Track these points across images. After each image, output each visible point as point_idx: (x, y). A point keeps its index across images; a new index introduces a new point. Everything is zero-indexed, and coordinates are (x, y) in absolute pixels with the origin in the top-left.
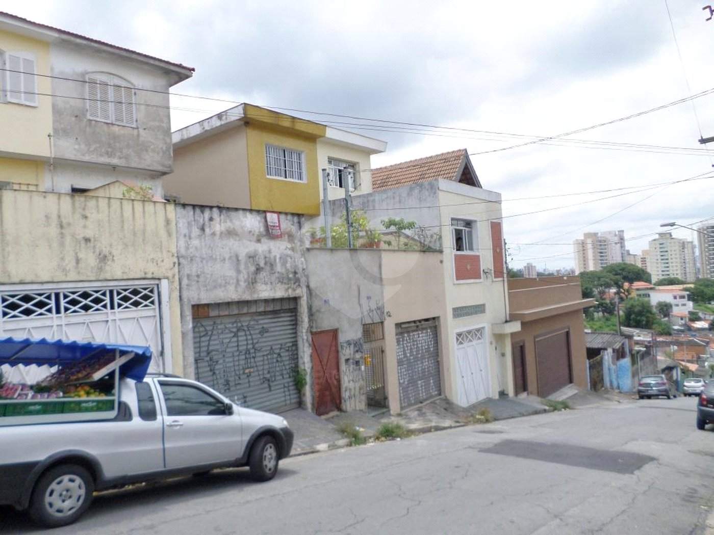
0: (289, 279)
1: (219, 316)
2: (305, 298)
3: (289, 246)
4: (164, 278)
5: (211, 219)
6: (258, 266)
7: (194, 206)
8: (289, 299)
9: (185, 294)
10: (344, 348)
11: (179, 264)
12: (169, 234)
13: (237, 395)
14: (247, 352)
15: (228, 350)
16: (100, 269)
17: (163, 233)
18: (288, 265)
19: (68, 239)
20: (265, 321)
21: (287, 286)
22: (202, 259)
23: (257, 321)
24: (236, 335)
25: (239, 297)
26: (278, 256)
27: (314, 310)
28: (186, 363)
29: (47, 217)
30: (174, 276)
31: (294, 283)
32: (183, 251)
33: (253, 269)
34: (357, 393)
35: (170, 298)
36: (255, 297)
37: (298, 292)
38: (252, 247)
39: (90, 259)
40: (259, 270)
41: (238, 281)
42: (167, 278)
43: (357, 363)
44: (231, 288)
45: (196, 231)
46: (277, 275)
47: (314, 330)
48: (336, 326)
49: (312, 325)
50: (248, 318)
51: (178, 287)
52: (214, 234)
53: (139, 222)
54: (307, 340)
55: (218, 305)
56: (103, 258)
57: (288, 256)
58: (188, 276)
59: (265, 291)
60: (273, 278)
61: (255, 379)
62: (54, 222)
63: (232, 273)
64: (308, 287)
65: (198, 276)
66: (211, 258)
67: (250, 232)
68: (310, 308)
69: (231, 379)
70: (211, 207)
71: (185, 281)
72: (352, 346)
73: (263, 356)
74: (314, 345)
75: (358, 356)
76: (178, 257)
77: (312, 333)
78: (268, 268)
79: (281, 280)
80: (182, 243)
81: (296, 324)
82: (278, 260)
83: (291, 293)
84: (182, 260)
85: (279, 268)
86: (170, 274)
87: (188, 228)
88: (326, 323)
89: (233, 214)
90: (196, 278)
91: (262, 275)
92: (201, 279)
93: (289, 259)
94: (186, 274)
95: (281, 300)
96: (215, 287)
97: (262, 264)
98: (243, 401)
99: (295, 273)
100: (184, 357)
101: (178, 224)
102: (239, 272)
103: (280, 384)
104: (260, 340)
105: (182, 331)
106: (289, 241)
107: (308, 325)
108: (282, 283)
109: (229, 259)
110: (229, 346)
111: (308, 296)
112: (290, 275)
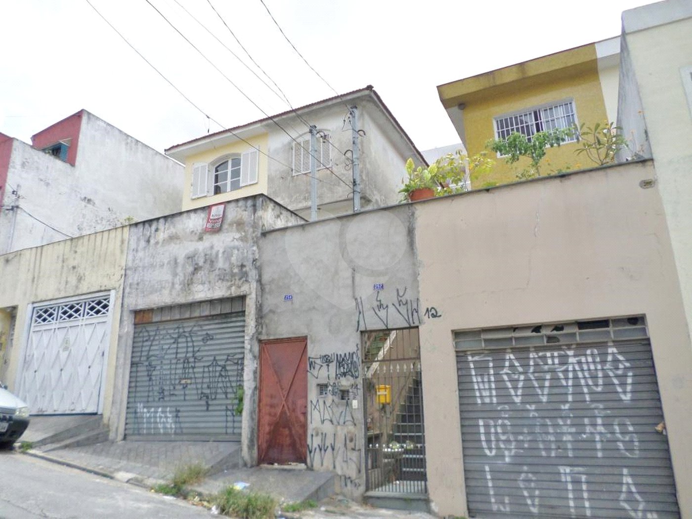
0: (233, 275)
1: (161, 322)
2: (253, 295)
3: (237, 236)
4: (113, 289)
5: (157, 230)
6: (196, 266)
7: (144, 223)
8: (231, 300)
10: (317, 367)
11: (125, 275)
12: (122, 252)
13: (171, 407)
14: (186, 360)
15: (166, 357)
16: (77, 287)
17: (118, 252)
18: (234, 259)
19: (65, 269)
20: (211, 327)
21: (229, 284)
22: (144, 267)
23: (201, 326)
24: (176, 341)
25: (173, 300)
26: (221, 251)
27: (266, 310)
29: (58, 257)
31: (240, 279)
32: (130, 264)
33: (190, 269)
34: (339, 445)
36: (190, 299)
37: (245, 289)
38: (192, 246)
39: (73, 280)
40: (197, 269)
41: (173, 284)
42: (115, 289)
43: (344, 394)
44: (166, 292)
45: (143, 243)
46: (217, 272)
47: (263, 337)
48: (302, 331)
49: (260, 330)
50: (192, 323)
51: (121, 296)
52: (157, 243)
53: (104, 246)
54: (251, 350)
55: (162, 309)
56: (80, 279)
57: (234, 248)
58: (130, 285)
59: (201, 293)
60: (213, 276)
61: (191, 392)
62: (61, 259)
63: (168, 277)
64: (259, 281)
65: (138, 284)
66: (152, 266)
67: (192, 233)
68: (260, 308)
69: (166, 388)
70: (158, 219)
71: (127, 290)
72: (333, 366)
73: (204, 367)
74: (260, 357)
75: (345, 382)
76: (126, 270)
77: (260, 341)
78: (207, 266)
79: (222, 279)
80: (130, 257)
82: (220, 255)
83: (234, 292)
85: (221, 264)
86: (117, 285)
87: (137, 243)
88: (284, 328)
89: (177, 219)
90: (136, 286)
91: (200, 275)
92: (140, 286)
93: (236, 252)
94: (129, 283)
95: (221, 300)
96: (151, 293)
97: (201, 263)
98: (175, 414)
99: (242, 266)
100: (117, 358)
102: (175, 275)
103: (221, 405)
104: (202, 348)
105: (119, 335)
106: (238, 230)
107: (254, 330)
108: (223, 280)
109: (167, 264)
110: (168, 352)
111: (258, 293)
112: (236, 270)
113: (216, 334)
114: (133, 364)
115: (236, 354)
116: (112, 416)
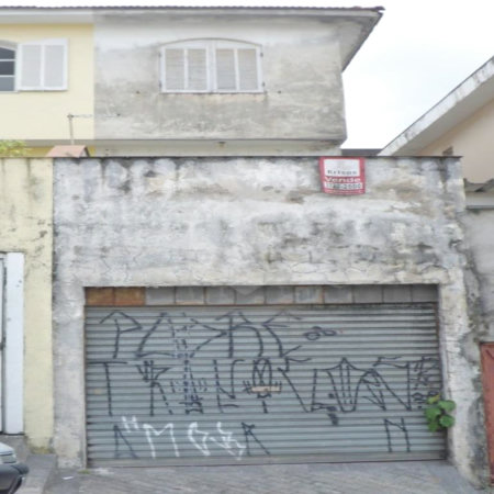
0: (397, 257)
1: (175, 306)
2: (459, 286)
3: (403, 205)
4: (15, 251)
5: (150, 174)
6: (288, 237)
7: (104, 160)
9: (67, 273)
11: (55, 234)
14: (262, 361)
18: (397, 235)
20: (327, 320)
21: (390, 267)
24: (225, 335)
25: (225, 280)
26: (361, 222)
27: (492, 305)
28: (60, 363)
30: (39, 249)
31: (418, 263)
32: (68, 217)
33: (272, 240)
35: (26, 277)
37: (434, 277)
38: (274, 209)
40: (291, 242)
41: (222, 257)
42: (23, 251)
46: (353, 249)
49: (482, 328)
50: (268, 312)
51: (50, 264)
52: (156, 194)
54: (462, 354)
55: (175, 290)
57: (396, 221)
58: (78, 250)
60: (340, 255)
63: (204, 246)
64: (471, 267)
65: (105, 250)
66: (146, 226)
67: (267, 189)
70: (151, 159)
73: (316, 370)
74: (483, 363)
76: (54, 226)
77: (481, 344)
78: (323, 239)
80: (67, 207)
81: (437, 328)
82: (358, 227)
83: (404, 278)
84: (61, 229)
85: (361, 239)
86: (31, 247)
87: (86, 188)
90: (100, 253)
91: (304, 249)
92: (114, 254)
93: (403, 226)
94: (72, 247)
97: (303, 234)
99: (422, 247)
100: (55, 355)
101: (60, 184)
102: (225, 244)
104: (307, 346)
105: (53, 321)
106: (403, 199)
107: (466, 330)
108: (372, 261)
109: (198, 226)
110: (201, 349)
111: (469, 284)
112: (404, 251)
113: (340, 329)
114: (88, 363)
115: (400, 356)
116: (57, 437)
